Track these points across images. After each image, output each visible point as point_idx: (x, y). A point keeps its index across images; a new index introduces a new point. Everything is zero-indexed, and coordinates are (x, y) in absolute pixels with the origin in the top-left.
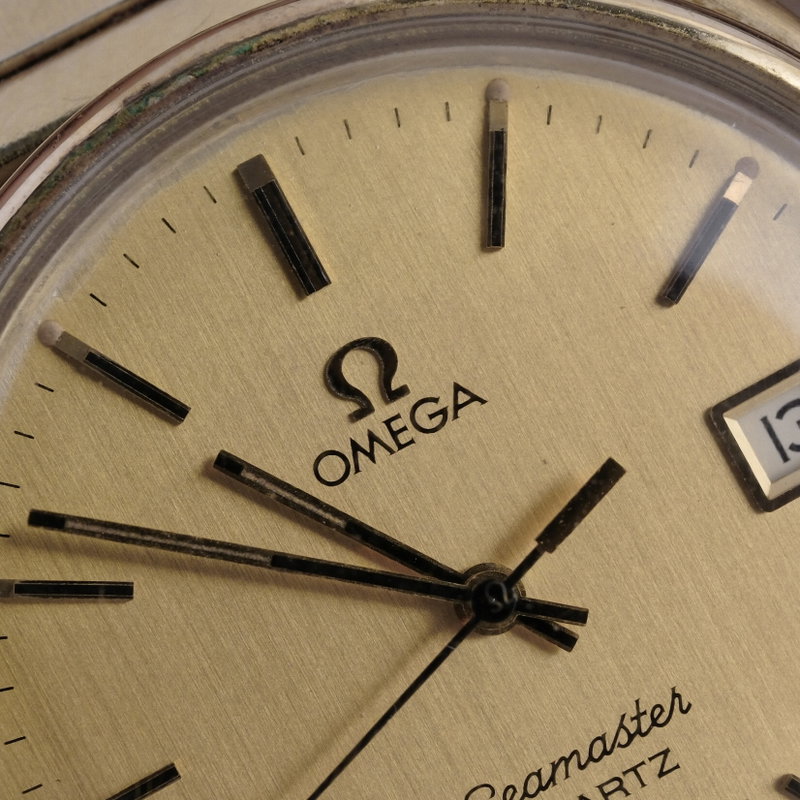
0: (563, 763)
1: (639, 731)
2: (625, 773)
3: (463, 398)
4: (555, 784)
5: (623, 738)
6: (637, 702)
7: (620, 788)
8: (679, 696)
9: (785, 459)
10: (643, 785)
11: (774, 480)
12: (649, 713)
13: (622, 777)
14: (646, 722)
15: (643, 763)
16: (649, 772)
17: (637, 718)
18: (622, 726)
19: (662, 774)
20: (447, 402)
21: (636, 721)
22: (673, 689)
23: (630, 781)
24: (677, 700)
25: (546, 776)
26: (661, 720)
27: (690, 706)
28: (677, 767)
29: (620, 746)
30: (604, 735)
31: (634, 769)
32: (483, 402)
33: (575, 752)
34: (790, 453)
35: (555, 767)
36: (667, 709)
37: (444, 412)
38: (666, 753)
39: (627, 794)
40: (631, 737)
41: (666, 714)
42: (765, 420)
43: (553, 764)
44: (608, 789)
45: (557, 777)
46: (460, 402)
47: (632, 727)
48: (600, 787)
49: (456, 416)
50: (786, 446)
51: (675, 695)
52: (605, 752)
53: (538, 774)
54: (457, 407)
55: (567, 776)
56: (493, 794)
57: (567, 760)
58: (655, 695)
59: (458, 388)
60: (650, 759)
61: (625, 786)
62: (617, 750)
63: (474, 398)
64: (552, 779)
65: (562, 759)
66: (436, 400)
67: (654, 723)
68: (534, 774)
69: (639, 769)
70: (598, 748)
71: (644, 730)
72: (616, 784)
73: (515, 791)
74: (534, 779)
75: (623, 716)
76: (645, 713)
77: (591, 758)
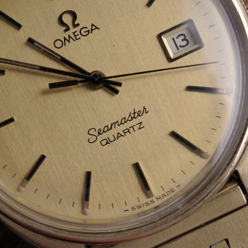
0: (114, 124)
1: (134, 117)
2: (130, 128)
3: (94, 28)
4: (111, 129)
5: (130, 118)
6: (134, 109)
7: (129, 131)
8: (145, 109)
9: (178, 49)
10: (135, 131)
11: (174, 54)
12: (137, 113)
13: (129, 128)
14: (136, 115)
15: (135, 125)
16: (136, 128)
17: (134, 113)
18: (130, 115)
19: (139, 129)
20: (89, 28)
21: (133, 114)
22: (144, 107)
23: (131, 130)
24: (145, 110)
25: (109, 127)
26: (140, 115)
27: (148, 111)
28: (144, 127)
29: (129, 120)
30: (125, 118)
31: (132, 127)
32: (99, 29)
33: (117, 121)
34: (179, 48)
35: (112, 125)
36: (142, 112)
37: (88, 31)
38: (141, 123)
39: (130, 133)
40: (132, 119)
41: (142, 113)
42: (173, 39)
43: (111, 124)
44: (125, 131)
45: (112, 127)
46: (93, 29)
47: (133, 116)
48: (123, 131)
49: (91, 32)
50: (178, 46)
51: (144, 108)
52: (125, 122)
53: (107, 126)
54: (92, 30)
55: (115, 127)
56: (95, 131)
57: (115, 123)
58: (139, 108)
59: (92, 25)
60: (137, 124)
61: (130, 131)
62: (128, 121)
63: (97, 28)
64: (111, 128)
65: (114, 123)
66: (86, 28)
67: (138, 115)
68: (106, 126)
69: (134, 127)
70: (123, 120)
71: (136, 117)
72: (128, 130)
73: (101, 130)
74: (106, 127)
75: (130, 113)
76: (136, 112)
77: (121, 123)
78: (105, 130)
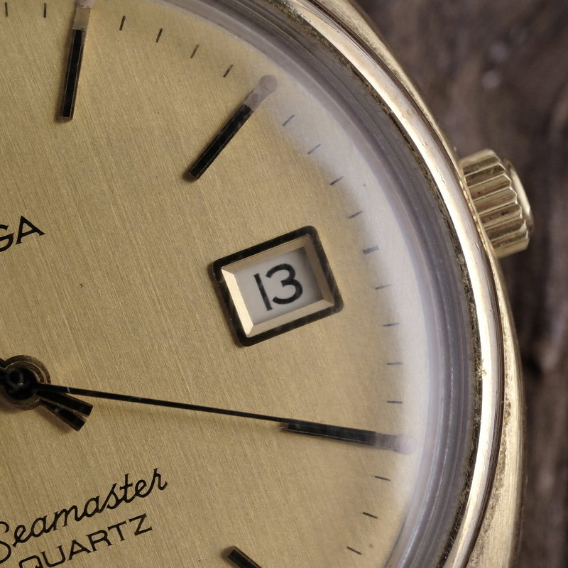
0: (64, 514)
1: (124, 498)
2: (109, 528)
3: (26, 228)
4: (55, 529)
5: (112, 501)
6: (126, 476)
7: (105, 539)
8: (159, 476)
9: (269, 307)
10: (122, 539)
11: (257, 323)
12: (134, 485)
13: (107, 530)
14: (131, 492)
15: (125, 522)
16: (128, 530)
17: (126, 487)
18: (112, 492)
19: (137, 533)
20: (14, 229)
21: (123, 490)
22: (156, 470)
23: (113, 535)
24: (157, 479)
25: (49, 522)
26: (144, 492)
27: (166, 484)
28: (150, 529)
29: (109, 507)
30: (98, 497)
31: (117, 526)
32: (41, 233)
33: (75, 507)
34: (273, 304)
35: (57, 516)
36: (149, 484)
37: (10, 237)
38: (143, 517)
39: (109, 544)
40: (118, 502)
41: (147, 488)
42: (257, 277)
43: (56, 514)
44: (95, 538)
45: (57, 524)
46: (24, 231)
47: (120, 494)
48: (90, 536)
49: (19, 242)
50: (271, 298)
51: (156, 475)
52: (97, 510)
53: (44, 520)
54: (21, 235)
55: (66, 524)
56: (7, 530)
57: (67, 513)
58: (141, 473)
59: (23, 220)
60: (131, 520)
61: (108, 538)
62: (107, 510)
63: (35, 230)
64: (54, 525)
65: (64, 510)
66: (5, 227)
67: (137, 493)
68: (40, 519)
69: (120, 526)
70: (93, 505)
71: (129, 497)
72: (102, 535)
73: (24, 530)
74: (40, 523)
75: (114, 486)
76: (131, 485)
77: (85, 513)
78: (37, 531)
